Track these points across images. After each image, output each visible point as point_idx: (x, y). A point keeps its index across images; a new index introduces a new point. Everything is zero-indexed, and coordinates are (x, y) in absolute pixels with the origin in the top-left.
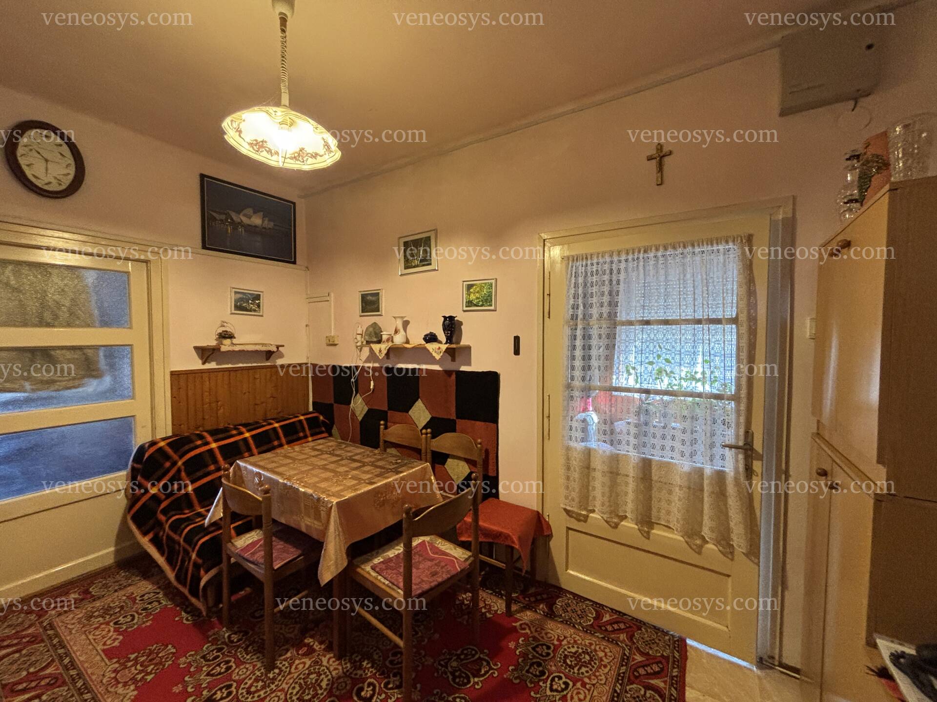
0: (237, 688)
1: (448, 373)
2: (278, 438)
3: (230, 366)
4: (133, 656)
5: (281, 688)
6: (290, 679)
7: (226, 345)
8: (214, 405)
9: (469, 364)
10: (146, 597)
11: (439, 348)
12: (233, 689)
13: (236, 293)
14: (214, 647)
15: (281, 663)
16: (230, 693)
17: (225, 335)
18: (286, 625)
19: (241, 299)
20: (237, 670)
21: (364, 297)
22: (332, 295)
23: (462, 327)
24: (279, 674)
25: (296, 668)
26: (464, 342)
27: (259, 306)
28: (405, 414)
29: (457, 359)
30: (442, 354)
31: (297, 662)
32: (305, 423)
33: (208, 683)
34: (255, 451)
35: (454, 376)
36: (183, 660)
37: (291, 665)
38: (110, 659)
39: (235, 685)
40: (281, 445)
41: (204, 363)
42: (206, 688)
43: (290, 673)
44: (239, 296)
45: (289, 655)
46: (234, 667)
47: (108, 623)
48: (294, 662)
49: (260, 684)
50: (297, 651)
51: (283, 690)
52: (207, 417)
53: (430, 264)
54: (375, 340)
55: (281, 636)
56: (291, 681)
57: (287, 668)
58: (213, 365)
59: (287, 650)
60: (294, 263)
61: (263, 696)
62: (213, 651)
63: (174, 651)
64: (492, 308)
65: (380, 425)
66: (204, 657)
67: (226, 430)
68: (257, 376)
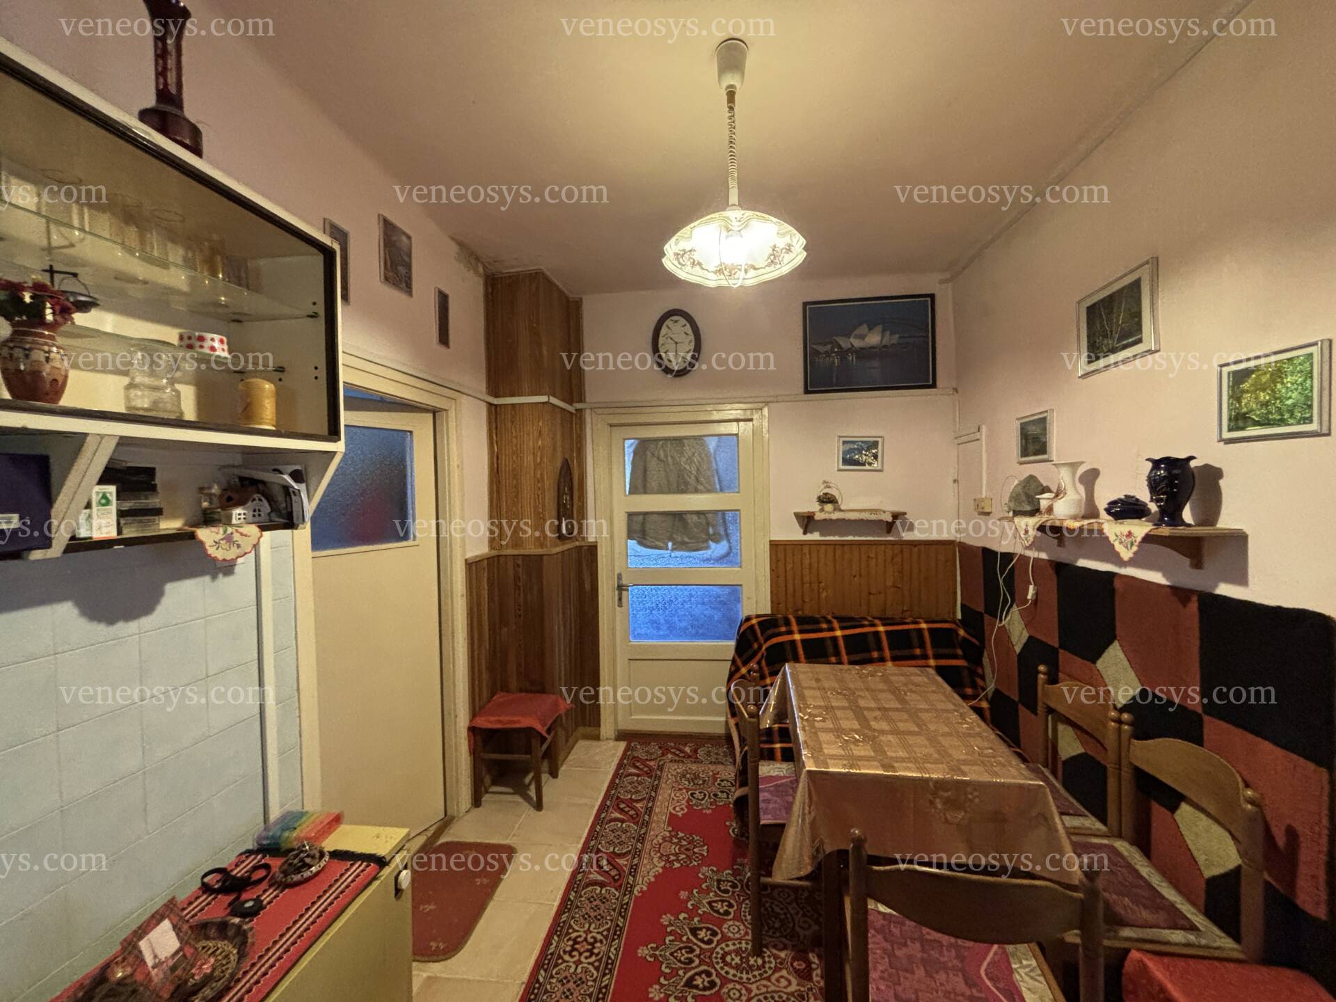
0: (719, 943)
1: (1180, 594)
2: (880, 649)
3: (837, 538)
4: (681, 835)
5: (749, 986)
6: (765, 986)
7: (828, 513)
8: (815, 586)
9: (1241, 578)
10: (723, 784)
11: (1130, 534)
12: (715, 939)
13: (844, 442)
14: (731, 878)
15: (769, 956)
16: (709, 942)
17: (826, 499)
18: (804, 915)
19: (851, 451)
20: (731, 923)
21: (1023, 428)
22: (984, 429)
23: (1222, 482)
24: (759, 968)
25: (778, 980)
26: (1227, 520)
27: (876, 457)
28: (1088, 663)
29: (1207, 564)
30: (1135, 548)
31: (784, 973)
32: (926, 634)
33: (704, 912)
34: (845, 658)
35: (1194, 606)
36: (704, 869)
37: (776, 970)
38: (669, 825)
39: (719, 936)
40: (882, 660)
41: (805, 533)
42: (700, 915)
43: (768, 979)
44: (848, 447)
45: (783, 954)
46: (731, 917)
47: (688, 790)
48: (780, 969)
49: (737, 960)
50: (794, 959)
51: (749, 991)
52: (807, 600)
53: (1140, 341)
54: (1028, 508)
55: (791, 925)
56: (764, 990)
57: (770, 968)
58: (815, 536)
59: (785, 948)
60: (934, 386)
61: (730, 977)
62: (729, 881)
63: (705, 854)
64: (1314, 427)
65: (1038, 672)
66: (719, 881)
67: (815, 621)
68: (872, 555)
